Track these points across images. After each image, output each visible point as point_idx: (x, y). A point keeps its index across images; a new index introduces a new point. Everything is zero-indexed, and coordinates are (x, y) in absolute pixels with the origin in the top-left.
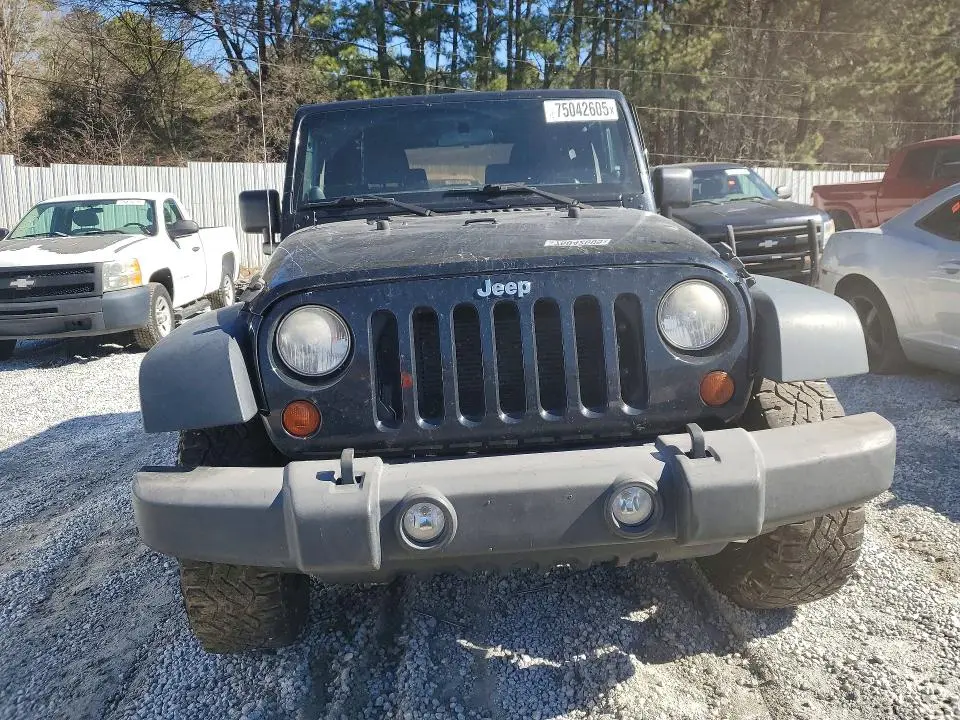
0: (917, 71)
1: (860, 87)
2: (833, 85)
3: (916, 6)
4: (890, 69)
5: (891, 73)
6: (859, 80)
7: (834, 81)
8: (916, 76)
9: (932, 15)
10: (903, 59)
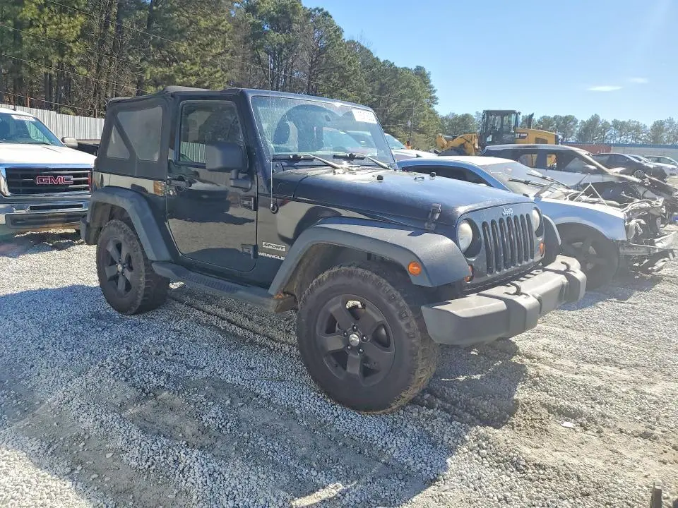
0: (206, 73)
1: (176, 76)
2: (161, 72)
3: (203, 33)
4: (192, 69)
5: (192, 71)
6: (176, 72)
7: (161, 69)
8: (205, 76)
9: (213, 41)
10: (198, 64)
